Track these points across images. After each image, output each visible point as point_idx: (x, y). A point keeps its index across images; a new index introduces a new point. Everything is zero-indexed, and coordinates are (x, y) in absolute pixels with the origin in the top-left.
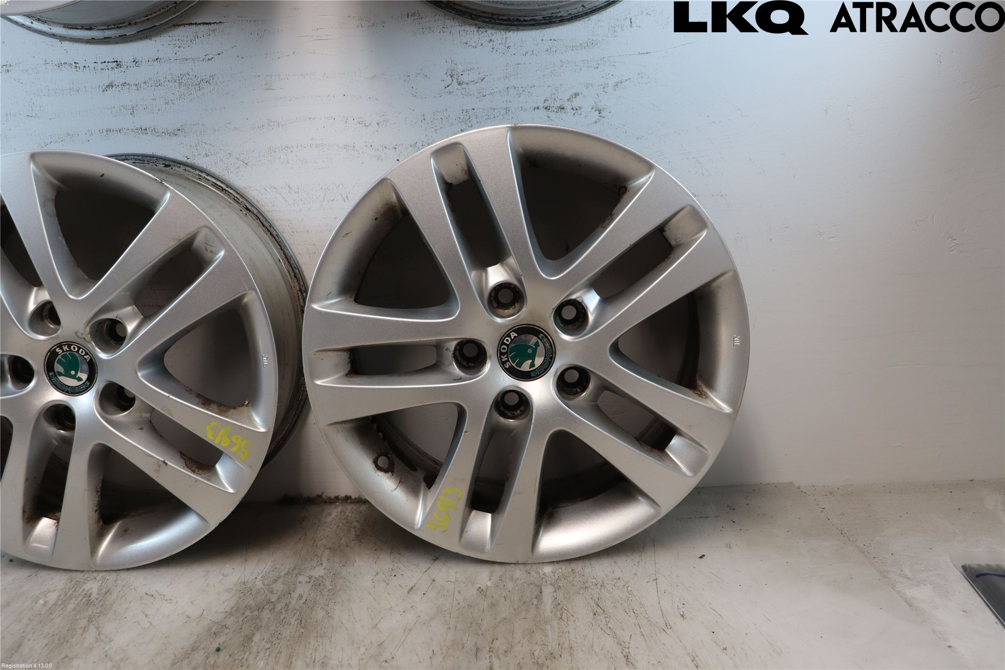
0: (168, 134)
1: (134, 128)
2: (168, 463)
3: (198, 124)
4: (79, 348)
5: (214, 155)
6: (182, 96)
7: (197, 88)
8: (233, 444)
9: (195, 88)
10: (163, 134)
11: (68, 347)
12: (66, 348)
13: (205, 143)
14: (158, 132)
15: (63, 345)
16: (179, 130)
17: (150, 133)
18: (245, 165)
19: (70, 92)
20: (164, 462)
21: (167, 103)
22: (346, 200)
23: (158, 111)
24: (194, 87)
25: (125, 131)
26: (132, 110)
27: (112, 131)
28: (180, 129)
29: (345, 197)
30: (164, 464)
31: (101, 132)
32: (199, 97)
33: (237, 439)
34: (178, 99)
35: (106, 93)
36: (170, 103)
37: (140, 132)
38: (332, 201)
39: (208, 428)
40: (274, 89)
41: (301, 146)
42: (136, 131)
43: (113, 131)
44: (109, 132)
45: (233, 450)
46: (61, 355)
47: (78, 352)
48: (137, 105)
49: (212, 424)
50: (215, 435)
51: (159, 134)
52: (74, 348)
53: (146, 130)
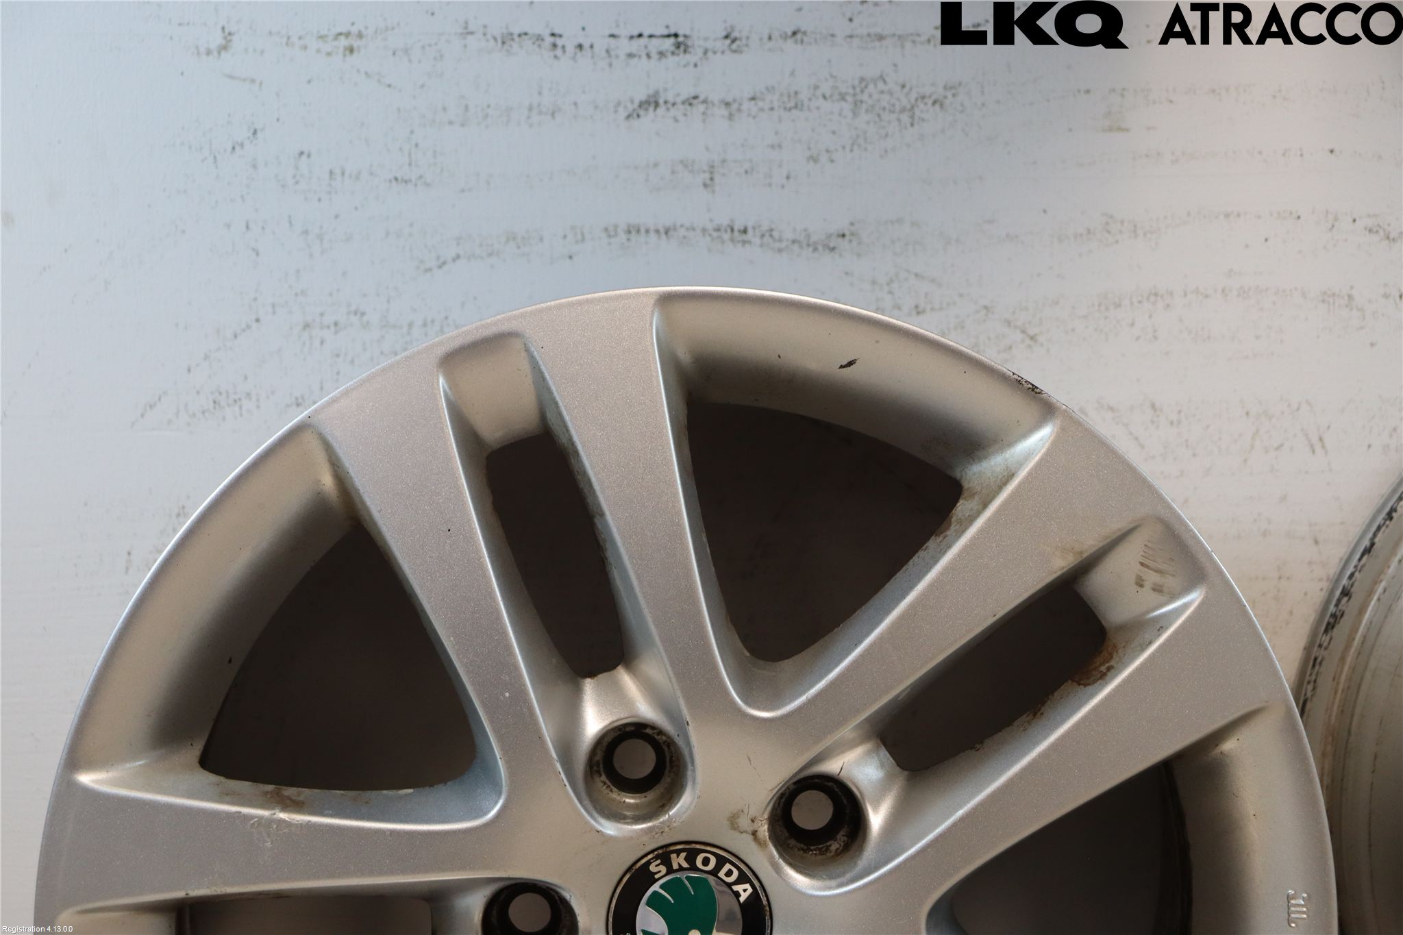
0: (808, 245)
1: (709, 226)
3: (900, 221)
4: (721, 861)
5: (941, 309)
6: (861, 141)
7: (905, 118)
9: (899, 120)
10: (796, 247)
12: (679, 861)
13: (917, 275)
14: (780, 240)
15: (673, 852)
16: (843, 236)
17: (757, 241)
18: (1028, 342)
19: (529, 117)
21: (814, 159)
22: (1318, 447)
23: (784, 181)
24: (895, 116)
25: (682, 232)
26: (707, 175)
27: (643, 230)
28: (847, 233)
29: (1315, 440)
31: (609, 232)
32: (908, 145)
34: (848, 148)
35: (635, 123)
36: (824, 158)
37: (727, 236)
38: (1277, 449)
40: (1127, 130)
41: (1197, 291)
42: (715, 234)
43: (647, 231)
44: (634, 232)
46: (662, 882)
47: (714, 873)
48: (724, 161)
51: (783, 245)
52: (706, 862)
53: (745, 231)
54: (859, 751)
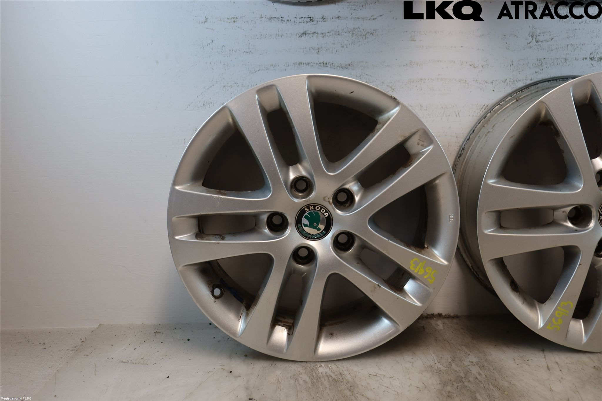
0: (341, 67)
1: (318, 63)
2: (381, 286)
3: (363, 62)
4: (321, 208)
5: (372, 82)
6: (354, 43)
7: (364, 37)
8: (426, 273)
9: (363, 38)
10: (338, 68)
11: (313, 207)
12: (312, 208)
13: (366, 74)
14: (335, 66)
15: (310, 206)
16: (349, 65)
17: (329, 66)
18: (392, 90)
19: (276, 37)
20: (379, 286)
21: (343, 47)
22: (458, 115)
23: (336, 52)
24: (362, 37)
25: (312, 64)
26: (318, 51)
27: (302, 64)
28: (350, 64)
29: (457, 114)
30: (379, 287)
31: (295, 64)
32: (365, 44)
33: (429, 270)
34: (351, 45)
35: (301, 38)
36: (345, 47)
37: (322, 65)
38: (448, 116)
39: (412, 262)
40: (415, 41)
41: (431, 79)
42: (319, 65)
43: (303, 64)
44: (300, 64)
45: (426, 277)
46: (308, 212)
47: (320, 210)
48: (322, 47)
49: (414, 260)
50: (415, 267)
51: (335, 67)
52: (318, 208)
53: (326, 64)
54: (353, 183)
